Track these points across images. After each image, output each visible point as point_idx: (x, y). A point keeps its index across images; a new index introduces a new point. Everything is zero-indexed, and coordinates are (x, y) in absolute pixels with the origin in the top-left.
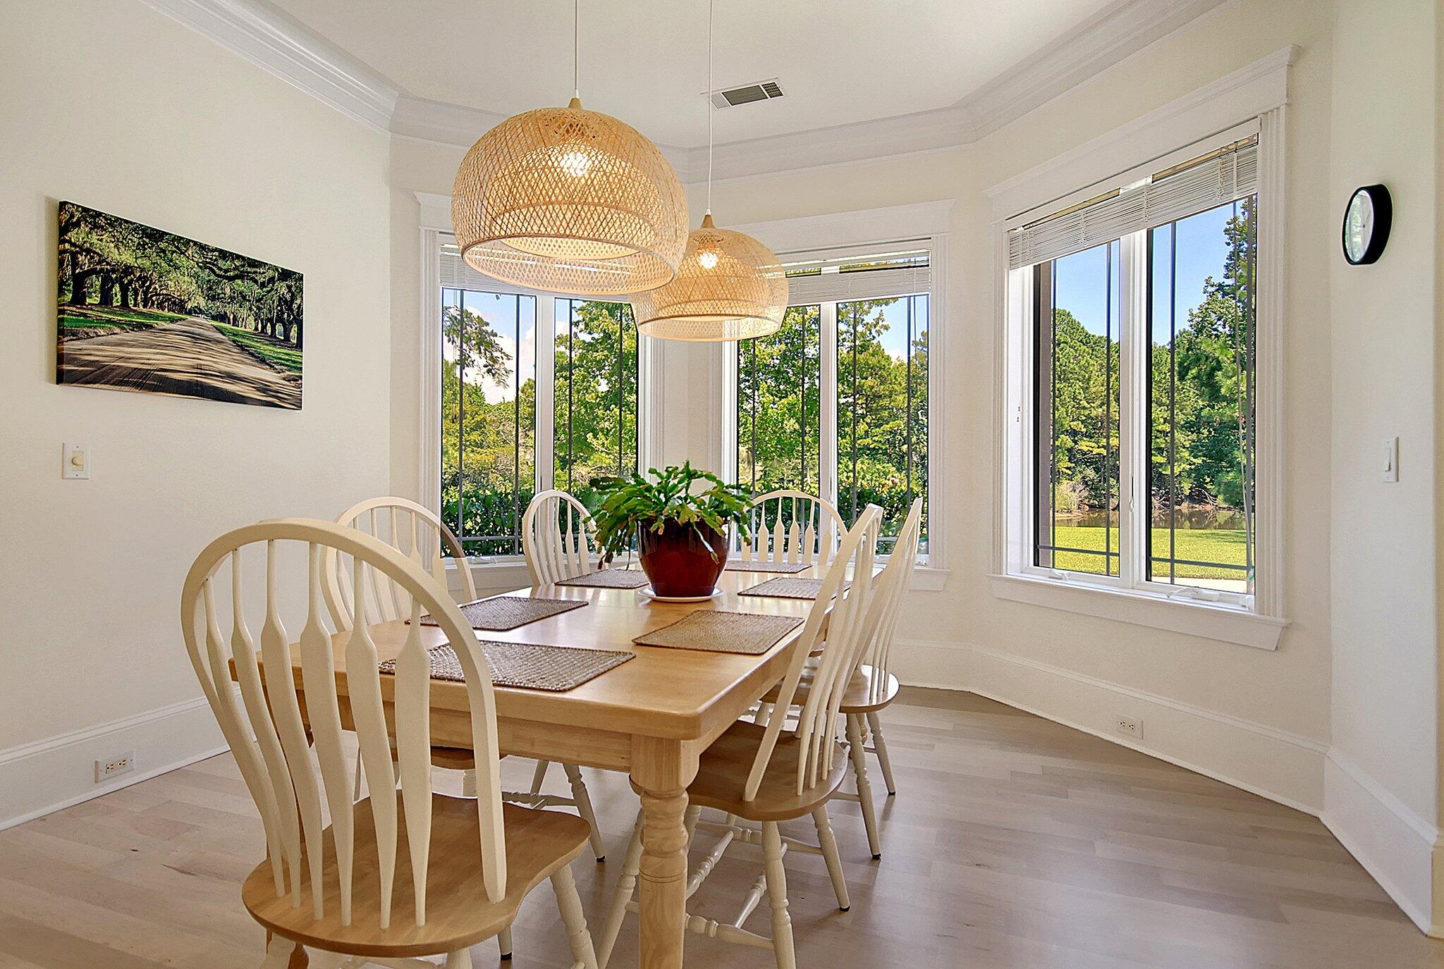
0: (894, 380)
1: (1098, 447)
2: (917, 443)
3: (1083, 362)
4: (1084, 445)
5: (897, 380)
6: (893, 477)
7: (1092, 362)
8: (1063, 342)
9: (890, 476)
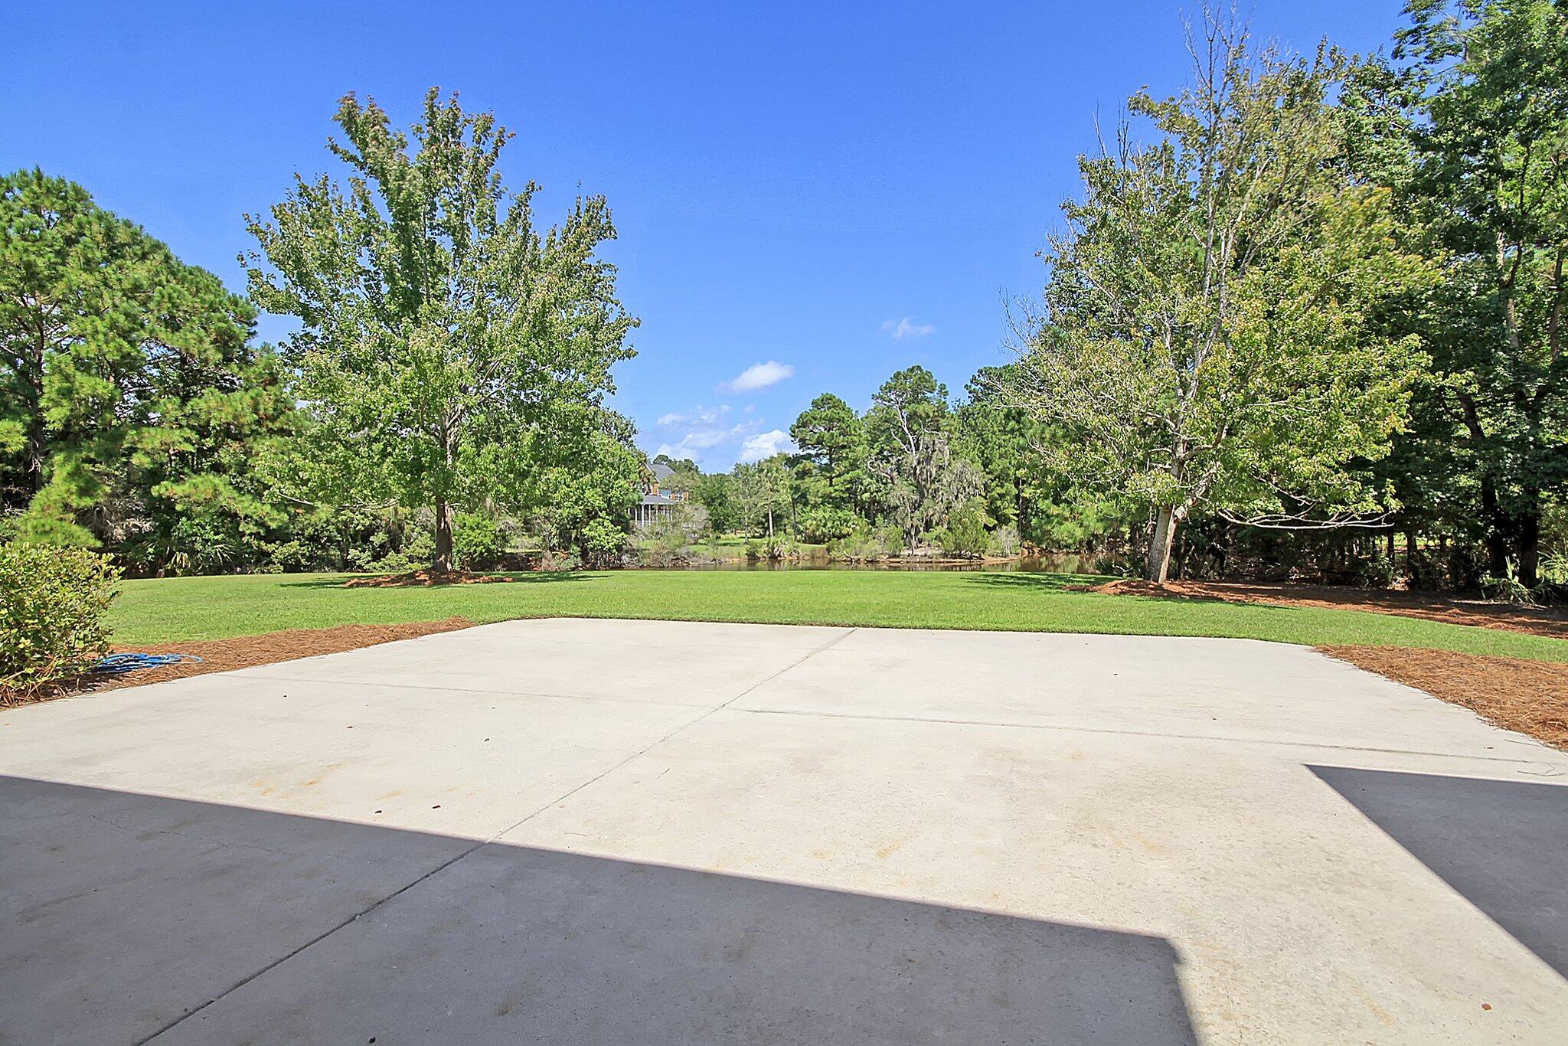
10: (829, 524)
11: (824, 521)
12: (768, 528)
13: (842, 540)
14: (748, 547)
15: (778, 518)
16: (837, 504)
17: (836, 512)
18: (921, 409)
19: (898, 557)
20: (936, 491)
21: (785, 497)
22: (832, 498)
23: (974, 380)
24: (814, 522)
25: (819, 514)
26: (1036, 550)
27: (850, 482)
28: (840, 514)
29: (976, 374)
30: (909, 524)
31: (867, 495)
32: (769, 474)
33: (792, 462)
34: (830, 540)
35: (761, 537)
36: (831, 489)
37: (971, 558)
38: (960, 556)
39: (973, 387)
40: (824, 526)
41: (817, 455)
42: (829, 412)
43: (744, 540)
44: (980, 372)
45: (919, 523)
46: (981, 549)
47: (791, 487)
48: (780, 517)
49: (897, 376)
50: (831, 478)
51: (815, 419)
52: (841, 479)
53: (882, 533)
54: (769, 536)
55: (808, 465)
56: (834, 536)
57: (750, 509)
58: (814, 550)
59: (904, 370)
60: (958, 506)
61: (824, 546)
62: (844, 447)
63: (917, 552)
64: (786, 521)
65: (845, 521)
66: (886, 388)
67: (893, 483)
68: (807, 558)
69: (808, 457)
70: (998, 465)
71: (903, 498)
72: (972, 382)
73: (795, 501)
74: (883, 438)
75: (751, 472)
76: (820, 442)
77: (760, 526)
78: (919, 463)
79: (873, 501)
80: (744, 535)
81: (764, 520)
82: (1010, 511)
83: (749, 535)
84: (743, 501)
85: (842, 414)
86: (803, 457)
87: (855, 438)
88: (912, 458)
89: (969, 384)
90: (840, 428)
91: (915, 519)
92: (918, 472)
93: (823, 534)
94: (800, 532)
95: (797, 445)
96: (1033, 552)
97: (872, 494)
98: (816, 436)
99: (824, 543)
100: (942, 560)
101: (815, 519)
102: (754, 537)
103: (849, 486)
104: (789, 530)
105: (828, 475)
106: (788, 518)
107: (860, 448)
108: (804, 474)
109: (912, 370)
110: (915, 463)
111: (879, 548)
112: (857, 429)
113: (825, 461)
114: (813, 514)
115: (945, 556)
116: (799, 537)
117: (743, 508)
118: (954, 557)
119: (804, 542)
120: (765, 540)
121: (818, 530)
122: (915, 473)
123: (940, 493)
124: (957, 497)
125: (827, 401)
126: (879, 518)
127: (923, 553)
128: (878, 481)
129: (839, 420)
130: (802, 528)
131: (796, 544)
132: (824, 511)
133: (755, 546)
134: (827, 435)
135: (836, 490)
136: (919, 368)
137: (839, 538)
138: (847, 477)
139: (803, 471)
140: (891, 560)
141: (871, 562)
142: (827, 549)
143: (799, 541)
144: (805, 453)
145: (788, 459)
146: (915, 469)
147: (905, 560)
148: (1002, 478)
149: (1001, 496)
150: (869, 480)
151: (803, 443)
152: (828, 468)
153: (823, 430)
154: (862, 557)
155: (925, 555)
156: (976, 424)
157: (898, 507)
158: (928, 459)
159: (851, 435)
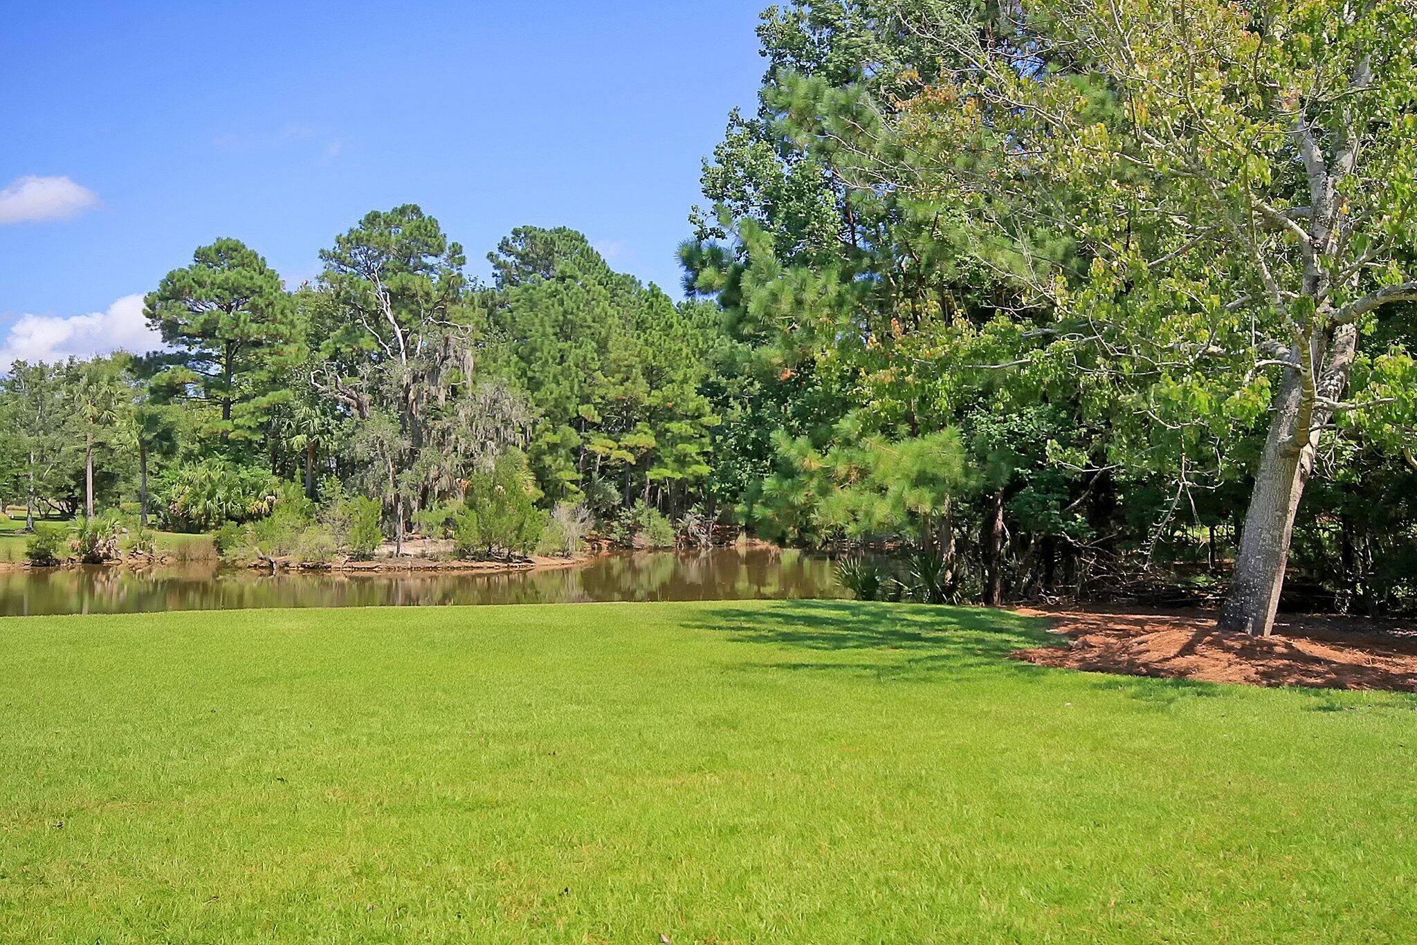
0: (279, 316)
1: (619, 448)
2: (321, 433)
3: (598, 311)
4: (599, 445)
5: (286, 317)
6: (271, 494)
7: (610, 311)
8: (569, 277)
9: (265, 492)
10: (221, 493)
11: (209, 487)
12: (83, 500)
13: (248, 526)
14: (33, 538)
15: (105, 480)
16: (241, 453)
17: (236, 469)
18: (416, 282)
19: (368, 558)
20: (445, 433)
21: (126, 436)
22: (227, 442)
23: (504, 247)
24: (188, 489)
25: (199, 472)
26: (604, 543)
27: (267, 411)
28: (244, 474)
29: (510, 236)
30: (390, 494)
31: (300, 439)
32: (93, 389)
33: (143, 367)
34: (220, 523)
35: (64, 517)
36: (228, 425)
37: (508, 560)
38: (488, 556)
39: (502, 257)
40: (210, 496)
41: (201, 357)
42: (232, 275)
43: (23, 524)
44: (516, 233)
45: (411, 493)
46: (529, 543)
47: (140, 418)
48: (110, 478)
49: (373, 219)
50: (227, 404)
51: (201, 284)
52: (250, 405)
53: (337, 510)
54: (84, 513)
55: (181, 373)
56: (230, 517)
57: (42, 459)
58: (187, 545)
59: (385, 209)
60: (488, 463)
61: (209, 536)
62: (258, 344)
63: (410, 549)
64: (122, 486)
65: (254, 487)
66: (349, 241)
67: (362, 416)
68: (170, 560)
69: (181, 359)
70: (550, 391)
71: (382, 444)
72: (500, 248)
73: (146, 447)
74: (338, 332)
75: (49, 379)
76: (208, 332)
77: (65, 495)
78: (415, 379)
79: (314, 451)
80: (25, 514)
81: (73, 483)
82: (567, 474)
83: (35, 514)
84: (26, 439)
85: (259, 280)
86: (171, 359)
87: (282, 328)
88: (402, 370)
89: (496, 252)
90: (254, 308)
91: (402, 486)
92: (411, 396)
93: (208, 513)
94: (154, 509)
95: (158, 334)
96: (600, 548)
97: (311, 436)
98: (201, 319)
99: (206, 528)
100: (456, 564)
101: (190, 483)
102: (47, 517)
103: (265, 419)
104: (128, 503)
105: (223, 395)
106: (126, 480)
107: (291, 349)
108: (172, 391)
109: (403, 211)
110: (406, 379)
111: (326, 539)
112: (287, 312)
113: (215, 369)
114: (186, 473)
115: (461, 554)
116: (151, 518)
117: (28, 455)
118: (479, 557)
119: (163, 528)
120: (78, 522)
121: (196, 504)
122: (406, 398)
123: (453, 436)
124: (483, 445)
125: (227, 252)
126: (329, 486)
127: (419, 550)
128: (324, 413)
129: (253, 292)
130: (159, 500)
131: (146, 532)
132: (210, 467)
133: (52, 537)
134: (224, 319)
135: (237, 427)
136: (416, 210)
137: (240, 521)
138: (263, 401)
139: (169, 385)
140: (356, 564)
141: (314, 568)
142: (215, 543)
143: (151, 526)
144: (173, 351)
145: (136, 361)
146: (407, 391)
147: (381, 565)
148: (557, 415)
149: (553, 448)
150: (305, 409)
151: (171, 331)
152: (222, 383)
153: (215, 307)
154: (294, 559)
155: (424, 556)
156: (513, 318)
157: (371, 461)
158: (434, 373)
159: (274, 321)
